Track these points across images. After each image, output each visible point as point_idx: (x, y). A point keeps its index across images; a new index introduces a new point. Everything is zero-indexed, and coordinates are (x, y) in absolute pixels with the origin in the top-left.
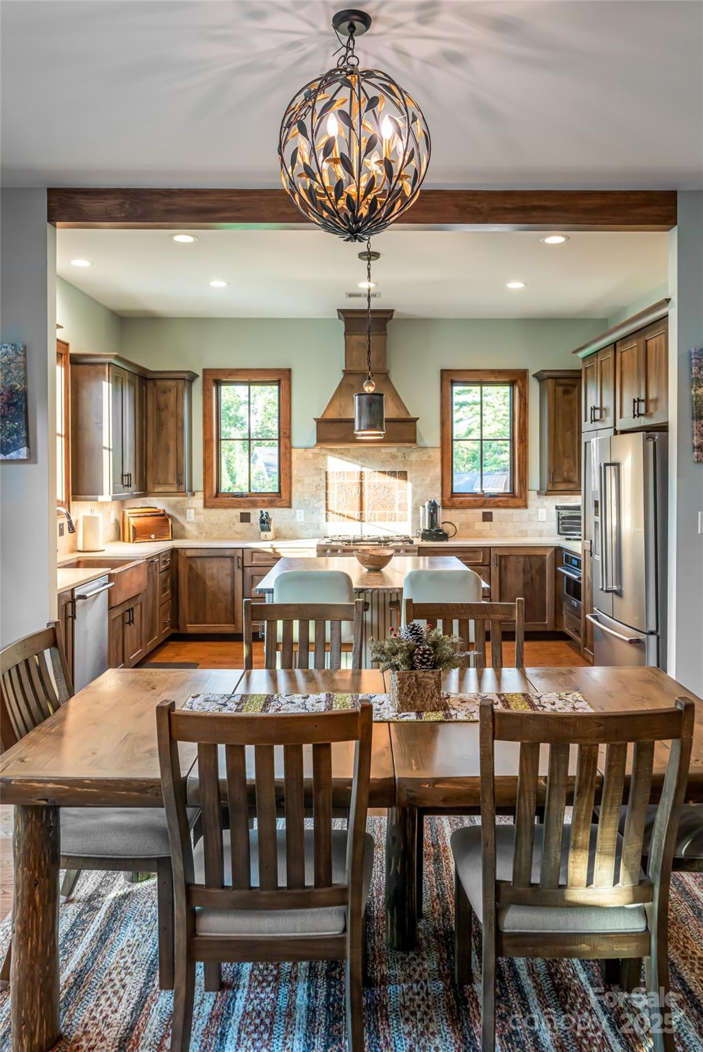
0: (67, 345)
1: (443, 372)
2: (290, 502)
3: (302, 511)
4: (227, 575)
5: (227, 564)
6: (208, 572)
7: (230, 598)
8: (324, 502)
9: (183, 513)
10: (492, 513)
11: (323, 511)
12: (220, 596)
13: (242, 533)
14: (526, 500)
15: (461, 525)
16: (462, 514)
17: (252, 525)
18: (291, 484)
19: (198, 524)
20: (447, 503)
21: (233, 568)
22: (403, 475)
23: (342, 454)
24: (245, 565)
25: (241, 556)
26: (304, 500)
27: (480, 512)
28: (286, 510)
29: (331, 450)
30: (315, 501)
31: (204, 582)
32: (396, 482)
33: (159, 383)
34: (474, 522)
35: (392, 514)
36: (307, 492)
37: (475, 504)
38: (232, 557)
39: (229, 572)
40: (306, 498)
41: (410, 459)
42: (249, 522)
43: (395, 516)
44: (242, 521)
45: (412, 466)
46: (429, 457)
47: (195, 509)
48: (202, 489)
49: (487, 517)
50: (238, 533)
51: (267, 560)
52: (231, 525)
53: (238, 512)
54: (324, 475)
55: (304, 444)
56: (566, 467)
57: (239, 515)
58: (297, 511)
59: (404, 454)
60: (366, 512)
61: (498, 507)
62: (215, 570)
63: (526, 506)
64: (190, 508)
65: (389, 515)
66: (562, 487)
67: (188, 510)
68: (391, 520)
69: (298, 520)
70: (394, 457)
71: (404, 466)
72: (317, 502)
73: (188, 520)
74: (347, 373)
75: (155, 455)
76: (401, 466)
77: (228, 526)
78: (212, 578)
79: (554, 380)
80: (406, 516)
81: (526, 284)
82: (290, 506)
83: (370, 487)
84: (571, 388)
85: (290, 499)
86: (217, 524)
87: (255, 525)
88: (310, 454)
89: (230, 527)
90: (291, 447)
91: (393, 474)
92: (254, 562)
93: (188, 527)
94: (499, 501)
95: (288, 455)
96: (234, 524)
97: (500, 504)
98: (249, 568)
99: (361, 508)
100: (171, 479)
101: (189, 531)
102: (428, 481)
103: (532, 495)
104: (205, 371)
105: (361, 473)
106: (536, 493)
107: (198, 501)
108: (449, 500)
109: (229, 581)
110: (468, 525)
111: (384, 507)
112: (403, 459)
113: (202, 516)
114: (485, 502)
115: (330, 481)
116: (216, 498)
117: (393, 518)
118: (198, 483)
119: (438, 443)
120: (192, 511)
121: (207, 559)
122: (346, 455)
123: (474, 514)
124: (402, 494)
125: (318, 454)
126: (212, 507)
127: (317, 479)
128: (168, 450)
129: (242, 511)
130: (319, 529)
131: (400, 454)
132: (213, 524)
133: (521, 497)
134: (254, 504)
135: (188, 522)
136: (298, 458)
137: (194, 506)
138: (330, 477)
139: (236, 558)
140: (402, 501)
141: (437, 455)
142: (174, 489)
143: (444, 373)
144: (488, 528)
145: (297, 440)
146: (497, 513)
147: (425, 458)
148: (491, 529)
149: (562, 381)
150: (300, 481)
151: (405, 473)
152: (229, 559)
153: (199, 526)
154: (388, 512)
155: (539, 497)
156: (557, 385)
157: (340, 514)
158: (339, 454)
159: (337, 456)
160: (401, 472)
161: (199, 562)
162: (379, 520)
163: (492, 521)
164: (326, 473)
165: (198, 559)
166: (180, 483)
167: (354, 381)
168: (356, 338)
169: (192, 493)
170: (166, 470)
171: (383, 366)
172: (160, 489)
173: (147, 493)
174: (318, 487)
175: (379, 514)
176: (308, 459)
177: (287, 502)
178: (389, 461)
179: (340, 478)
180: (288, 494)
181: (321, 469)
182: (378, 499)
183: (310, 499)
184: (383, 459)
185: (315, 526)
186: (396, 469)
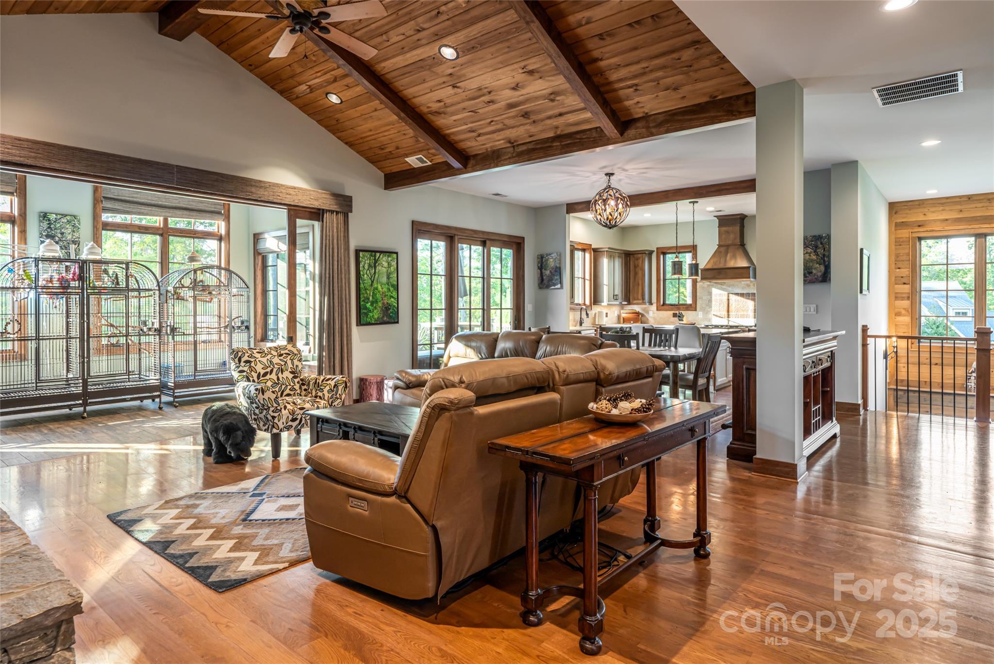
0: (591, 245)
8: (712, 308)
9: (648, 313)
11: (712, 312)
13: (674, 322)
18: (697, 300)
23: (721, 284)
28: (694, 312)
29: (716, 283)
30: (708, 308)
33: (635, 256)
36: (702, 304)
40: (702, 307)
44: (672, 316)
48: (656, 302)
50: (671, 323)
52: (669, 318)
53: (672, 312)
54: (712, 295)
58: (699, 313)
60: (731, 313)
64: (650, 310)
67: (650, 312)
69: (699, 317)
70: (748, 286)
73: (650, 315)
74: (720, 246)
75: (634, 287)
76: (753, 290)
77: (667, 319)
82: (696, 310)
83: (732, 302)
85: (696, 307)
86: (662, 317)
88: (705, 285)
91: (748, 294)
93: (649, 319)
95: (695, 286)
99: (728, 312)
100: (640, 297)
101: (650, 321)
104: (658, 249)
105: (728, 295)
107: (654, 307)
111: (743, 311)
113: (656, 314)
116: (663, 306)
118: (654, 299)
120: (652, 312)
122: (724, 285)
125: (709, 285)
126: (659, 310)
127: (709, 297)
128: (639, 284)
129: (674, 312)
130: (710, 321)
131: (751, 284)
132: (660, 317)
134: (679, 309)
135: (650, 317)
136: (699, 289)
137: (652, 309)
142: (641, 302)
150: (701, 299)
151: (754, 294)
153: (654, 318)
154: (745, 313)
158: (719, 284)
159: (719, 286)
162: (740, 318)
166: (643, 299)
167: (722, 249)
168: (724, 229)
169: (651, 303)
170: (638, 293)
171: (738, 241)
172: (635, 302)
173: (629, 303)
174: (709, 301)
175: (740, 314)
176: (704, 288)
177: (694, 308)
178: (746, 288)
179: (720, 297)
180: (695, 304)
181: (711, 292)
182: (740, 307)
183: (705, 307)
184: (743, 287)
185: (708, 320)
186: (750, 292)
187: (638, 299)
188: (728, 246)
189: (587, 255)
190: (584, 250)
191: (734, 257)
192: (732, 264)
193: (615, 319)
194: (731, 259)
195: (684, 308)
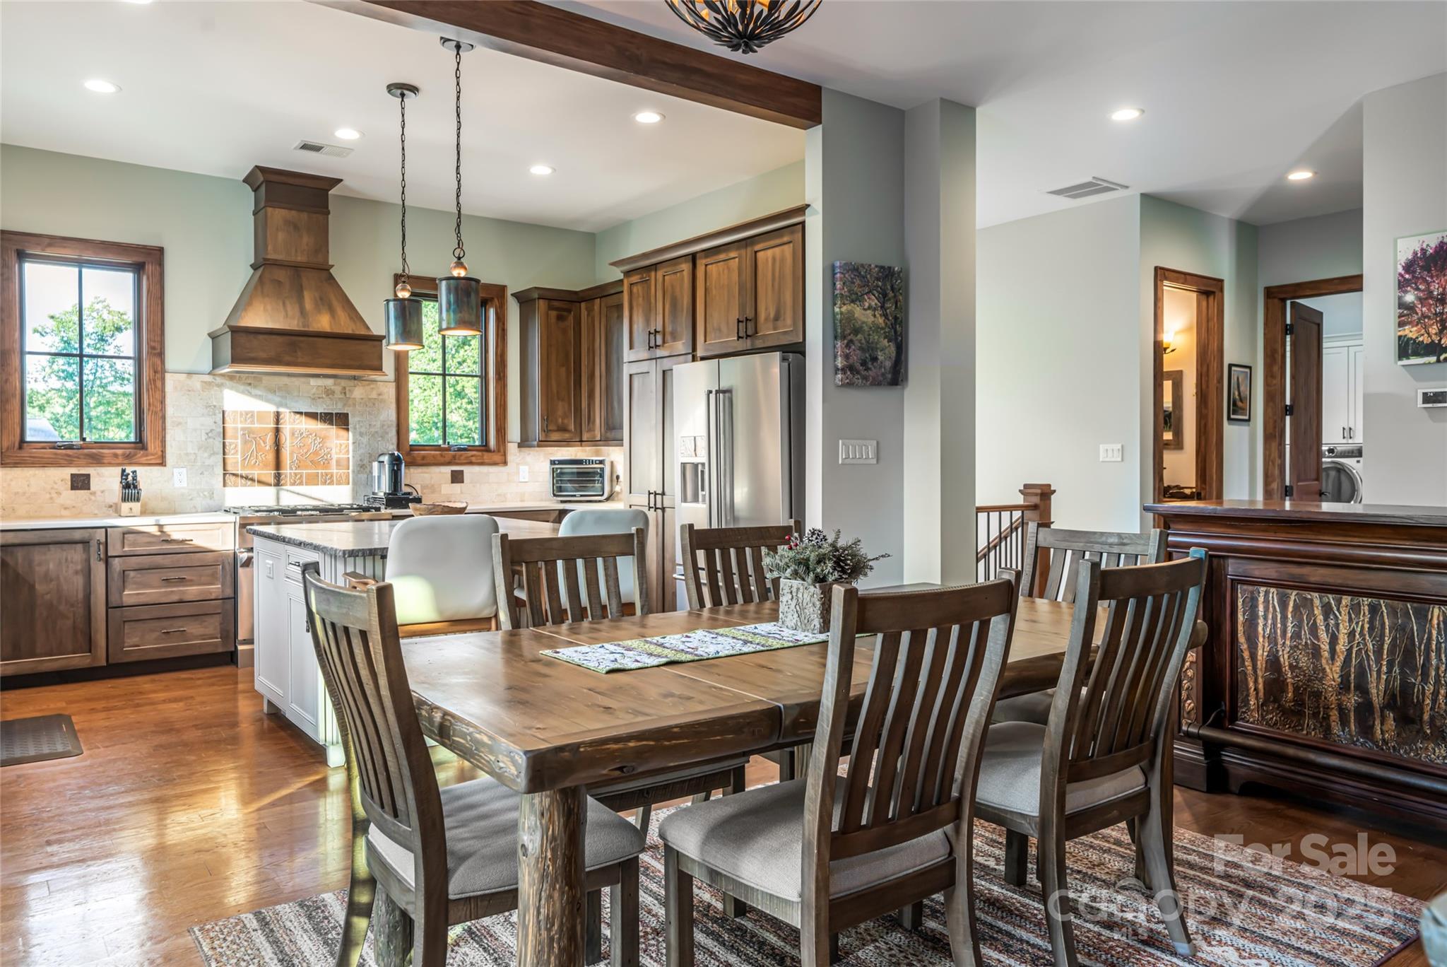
1: (397, 277)
2: (163, 456)
3: (184, 470)
4: (76, 572)
5: (76, 554)
6: (39, 570)
7: (81, 611)
8: (221, 456)
10: (462, 471)
11: (219, 470)
12: (62, 608)
13: (74, 507)
14: (505, 455)
15: (424, 488)
16: (425, 473)
17: (94, 494)
18: (164, 429)
20: (406, 458)
21: (88, 561)
22: (344, 420)
23: (250, 384)
24: (109, 554)
25: (103, 540)
26: (187, 454)
27: (447, 470)
28: (157, 469)
29: (231, 378)
30: (206, 455)
31: (32, 587)
32: (332, 431)
34: (440, 484)
35: (327, 475)
36: (191, 442)
37: (442, 460)
38: (85, 543)
39: (79, 567)
40: (190, 450)
41: (353, 396)
42: (89, 489)
43: (332, 476)
44: (73, 488)
45: (354, 404)
46: (379, 395)
49: (457, 478)
50: (65, 508)
51: (150, 544)
52: (54, 495)
53: (66, 473)
54: (220, 415)
55: (187, 368)
56: (560, 412)
57: (69, 478)
58: (176, 471)
59: (344, 388)
60: (287, 471)
61: (471, 463)
62: (51, 566)
63: (505, 463)
65: (322, 476)
66: (555, 436)
68: (324, 483)
69: (177, 485)
70: (329, 392)
71: (345, 405)
72: (210, 456)
74: (270, 263)
76: (340, 406)
77: (48, 496)
78: (47, 578)
79: (547, 301)
80: (346, 476)
81: (554, 170)
82: (163, 464)
83: (293, 434)
84: (565, 313)
85: (163, 452)
86: (24, 493)
87: (99, 493)
88: (196, 382)
89: (51, 498)
90: (164, 371)
91: (327, 418)
92: (126, 549)
94: (472, 456)
95: (159, 384)
96: (59, 493)
97: (474, 459)
98: (117, 559)
99: (278, 466)
102: (379, 429)
103: (512, 448)
105: (278, 415)
106: (516, 445)
108: (408, 454)
109: (79, 581)
110: (433, 489)
111: (315, 464)
112: (342, 396)
114: (454, 457)
115: (229, 426)
116: (17, 450)
117: (328, 480)
119: (391, 375)
121: (37, 548)
122: (255, 387)
123: (440, 473)
124: (341, 445)
125: (209, 384)
127: (207, 421)
129: (75, 471)
130: (211, 497)
131: (338, 389)
132: (16, 493)
133: (499, 451)
134: (97, 460)
136: (175, 388)
138: (229, 419)
139: (94, 544)
140: (341, 456)
141: (390, 392)
143: (398, 279)
144: (459, 492)
145: (173, 359)
146: (468, 471)
147: (374, 395)
148: (462, 493)
149: (556, 304)
150: (180, 424)
151: (345, 415)
152: (80, 547)
154: (320, 471)
155: (520, 451)
156: (551, 308)
157: (247, 478)
158: (243, 384)
159: (242, 388)
160: (340, 414)
161: (20, 554)
162: (307, 484)
163: (463, 482)
164: (223, 412)
165: (19, 549)
167: (283, 274)
171: (324, 259)
174: (210, 435)
175: (308, 475)
176: (193, 391)
177: (158, 458)
178: (322, 398)
179: (246, 420)
180: (160, 444)
181: (215, 406)
182: (306, 453)
183: (196, 452)
184: (314, 394)
185: (206, 493)
186: (332, 409)
188: (296, 268)
192: (324, 323)
195: (116, 456)
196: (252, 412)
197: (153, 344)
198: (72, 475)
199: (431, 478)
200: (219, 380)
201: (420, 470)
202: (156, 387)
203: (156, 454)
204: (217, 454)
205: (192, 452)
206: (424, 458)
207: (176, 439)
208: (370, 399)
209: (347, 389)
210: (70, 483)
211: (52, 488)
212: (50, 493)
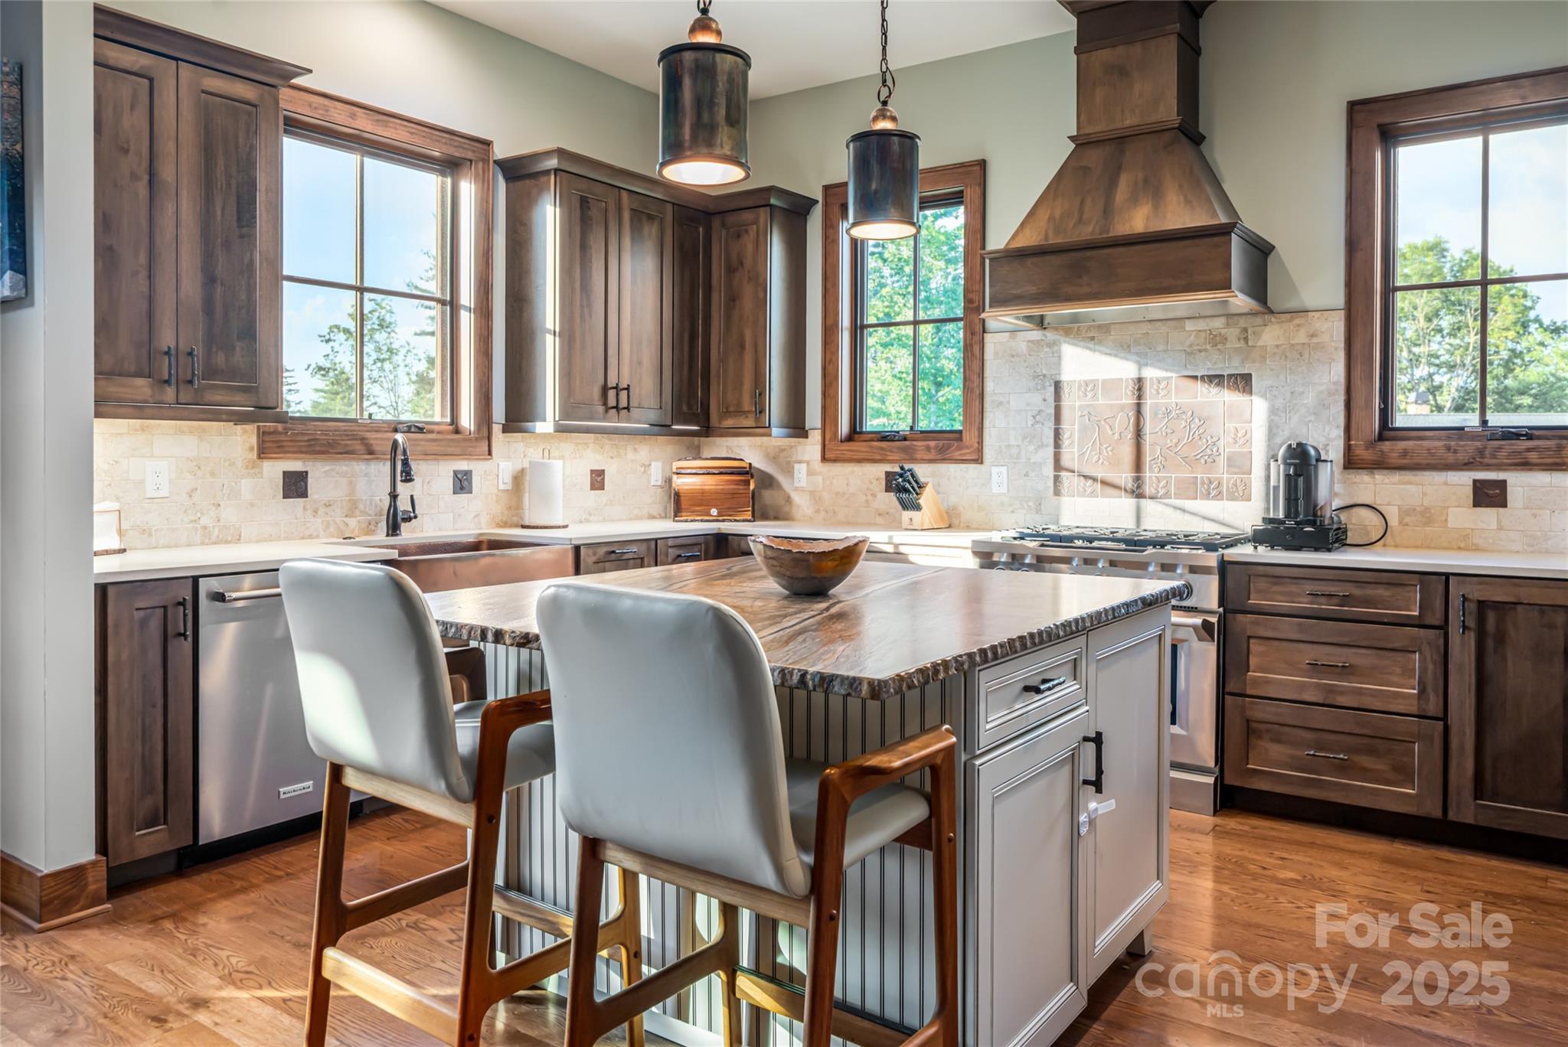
0: (487, 143)
1: (1355, 108)
2: (980, 450)
3: (1004, 469)
8: (1051, 450)
9: (789, 472)
10: (1504, 482)
11: (1049, 470)
13: (891, 514)
15: (1404, 513)
16: (1411, 483)
18: (981, 412)
19: (812, 493)
20: (1361, 452)
22: (1243, 382)
23: (1092, 339)
26: (1008, 446)
27: (1465, 479)
28: (972, 468)
30: (1032, 448)
33: (731, 219)
35: (1211, 482)
36: (1014, 428)
37: (1451, 458)
40: (1012, 442)
41: (1261, 342)
43: (1221, 485)
44: (888, 489)
45: (1264, 358)
46: (1314, 335)
47: (808, 463)
48: (819, 425)
49: (1490, 495)
50: (880, 515)
52: (870, 497)
53: (879, 471)
54: (1052, 389)
57: (883, 476)
58: (995, 470)
59: (1245, 330)
60: (1150, 473)
61: (1525, 465)
64: (800, 462)
65: (1203, 483)
67: (797, 466)
68: (1208, 494)
69: (995, 490)
70: (1216, 340)
71: (1243, 362)
72: (1036, 450)
73: (797, 484)
74: (1082, 142)
75: (723, 358)
76: (1236, 362)
77: (864, 498)
80: (1247, 486)
82: (979, 460)
83: (1156, 414)
85: (981, 442)
86: (844, 494)
88: (1023, 343)
89: (867, 501)
90: (986, 332)
91: (1215, 379)
93: (796, 498)
94: (1529, 450)
95: (976, 349)
96: (874, 495)
97: (1533, 457)
99: (1138, 465)
100: (747, 405)
101: (799, 507)
102: (1309, 399)
104: (827, 189)
105: (1140, 380)
107: (811, 447)
108: (1370, 445)
110: (1427, 516)
111: (1191, 462)
112: (1242, 344)
113: (820, 479)
114: (1481, 452)
115: (1066, 402)
116: (850, 442)
117: (1213, 491)
118: (813, 416)
119: (1338, 298)
120: (804, 466)
122: (1100, 342)
123: (1446, 484)
124: (1238, 430)
125: (1038, 343)
126: (835, 460)
127: (1036, 398)
128: (742, 347)
129: (889, 468)
130: (1038, 511)
131: (1233, 333)
132: (837, 494)
134: (911, 455)
135: (797, 489)
136: (996, 353)
137: (806, 458)
138: (1065, 391)
140: (1236, 449)
141: (1334, 329)
142: (749, 422)
143: (1358, 111)
144: (1494, 526)
146: (1518, 483)
147: (1301, 337)
148: (1500, 528)
150: (1001, 403)
151: (1247, 379)
153: (814, 496)
154: (1199, 476)
157: (1086, 478)
158: (1084, 339)
159: (1082, 344)
160: (1237, 373)
162: (1178, 494)
163: (1504, 505)
164: (1057, 385)
166: (760, 410)
167: (1095, 157)
168: (1104, 55)
169: (797, 427)
170: (739, 385)
171: (1168, 111)
172: (729, 422)
173: (708, 430)
174: (1038, 418)
175: (1178, 481)
176: (1018, 356)
177: (974, 452)
178: (1206, 350)
179: (1086, 395)
180: (976, 434)
181: (1044, 376)
182: (1176, 445)
183: (1020, 443)
184: (1191, 346)
185: (1031, 504)
186: (1222, 369)
187: (740, 412)
188: (1120, 140)
189: (468, 190)
190: (450, 166)
191: (1151, 189)
192: (1138, 220)
193: (653, 499)
194: (1134, 200)
195: (928, 448)
196: (1095, 382)
197: (971, 296)
198: (886, 472)
199: (1425, 494)
200: (1050, 335)
201: (1396, 477)
202: (972, 354)
203: (972, 446)
204: (1047, 446)
205: (1016, 443)
206: (1405, 453)
207: (995, 424)
208: (1292, 345)
209: (1250, 331)
210: (884, 483)
211: (868, 489)
212: (866, 495)
